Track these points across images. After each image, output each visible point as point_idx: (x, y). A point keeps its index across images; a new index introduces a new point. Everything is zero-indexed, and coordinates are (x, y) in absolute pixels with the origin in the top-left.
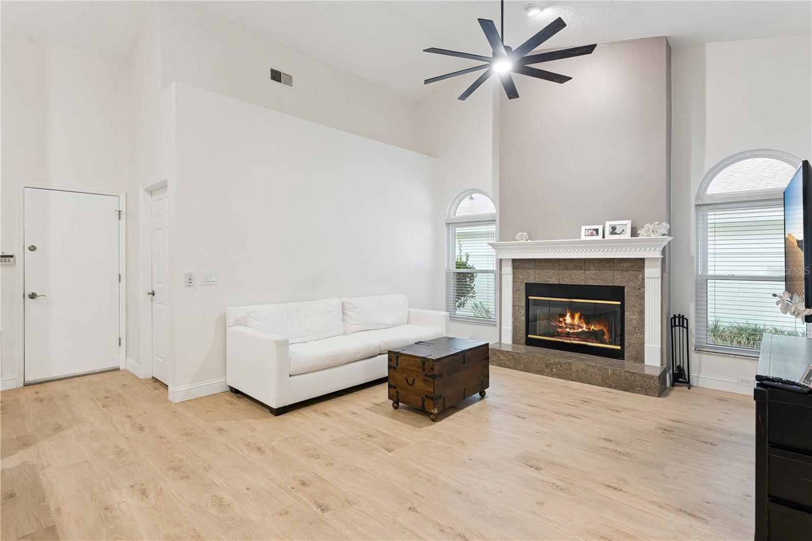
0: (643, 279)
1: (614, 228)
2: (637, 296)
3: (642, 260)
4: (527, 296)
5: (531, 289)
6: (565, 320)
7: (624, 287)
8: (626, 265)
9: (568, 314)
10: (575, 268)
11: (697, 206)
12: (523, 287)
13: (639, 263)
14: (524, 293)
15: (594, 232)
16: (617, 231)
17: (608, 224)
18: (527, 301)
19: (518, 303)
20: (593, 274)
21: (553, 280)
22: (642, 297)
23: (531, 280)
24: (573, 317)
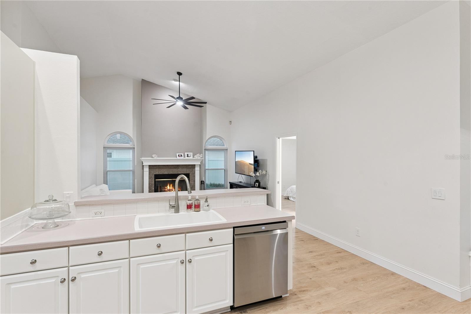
0: (195, 171)
1: (188, 155)
2: (193, 176)
3: (195, 165)
4: (155, 179)
5: (157, 177)
6: (167, 188)
7: (189, 174)
8: (190, 167)
9: (168, 185)
10: (174, 168)
11: (205, 149)
12: (153, 176)
13: (193, 166)
14: (154, 178)
15: (181, 156)
16: (189, 156)
17: (186, 154)
18: (155, 181)
19: (151, 182)
20: (181, 170)
21: (166, 173)
22: (194, 176)
23: (157, 173)
24: (170, 186)
